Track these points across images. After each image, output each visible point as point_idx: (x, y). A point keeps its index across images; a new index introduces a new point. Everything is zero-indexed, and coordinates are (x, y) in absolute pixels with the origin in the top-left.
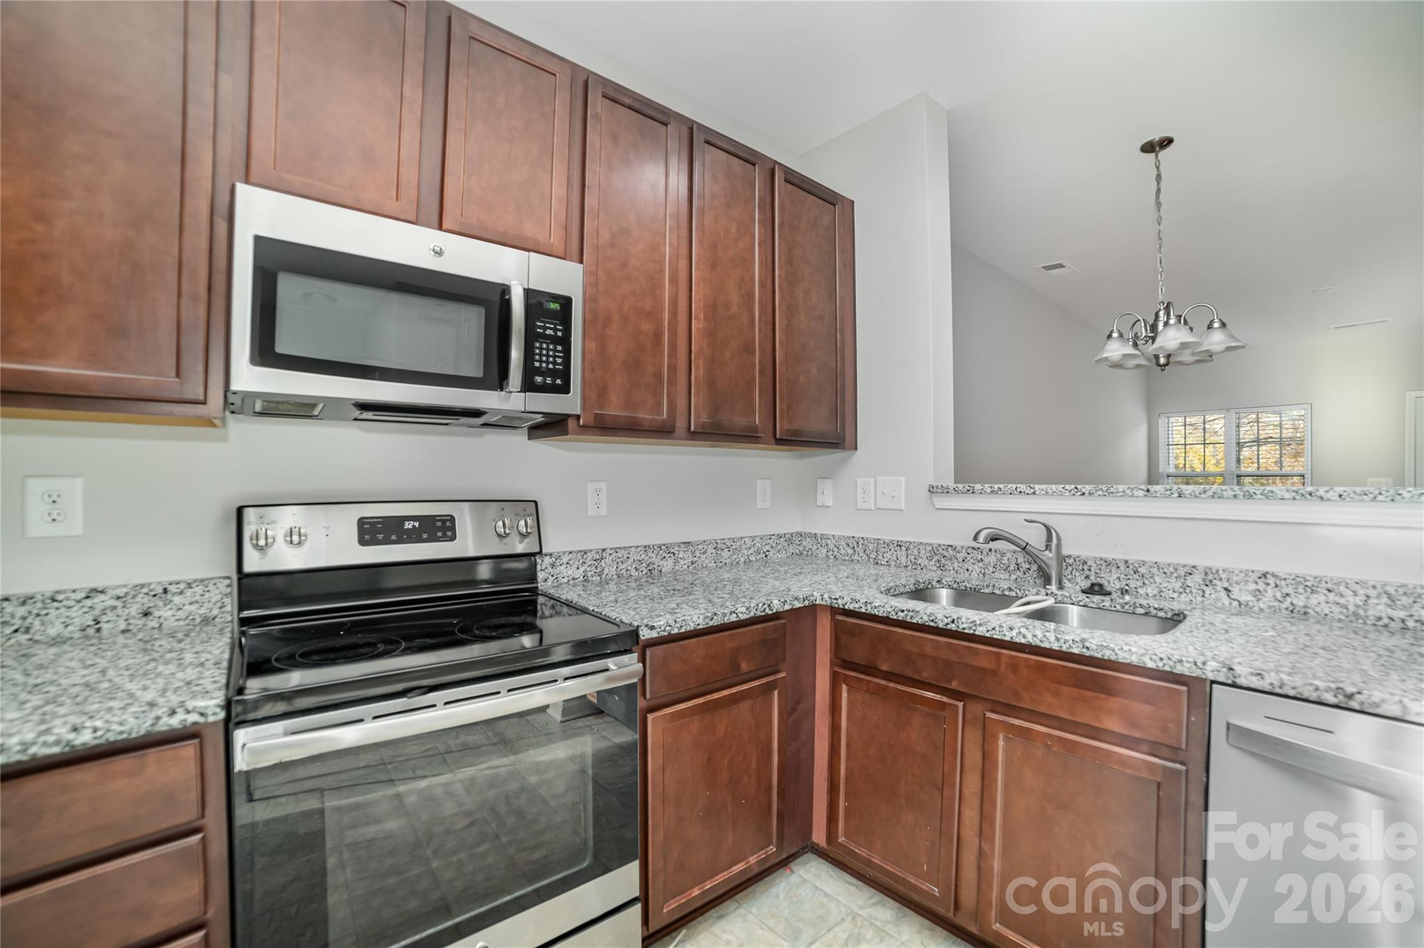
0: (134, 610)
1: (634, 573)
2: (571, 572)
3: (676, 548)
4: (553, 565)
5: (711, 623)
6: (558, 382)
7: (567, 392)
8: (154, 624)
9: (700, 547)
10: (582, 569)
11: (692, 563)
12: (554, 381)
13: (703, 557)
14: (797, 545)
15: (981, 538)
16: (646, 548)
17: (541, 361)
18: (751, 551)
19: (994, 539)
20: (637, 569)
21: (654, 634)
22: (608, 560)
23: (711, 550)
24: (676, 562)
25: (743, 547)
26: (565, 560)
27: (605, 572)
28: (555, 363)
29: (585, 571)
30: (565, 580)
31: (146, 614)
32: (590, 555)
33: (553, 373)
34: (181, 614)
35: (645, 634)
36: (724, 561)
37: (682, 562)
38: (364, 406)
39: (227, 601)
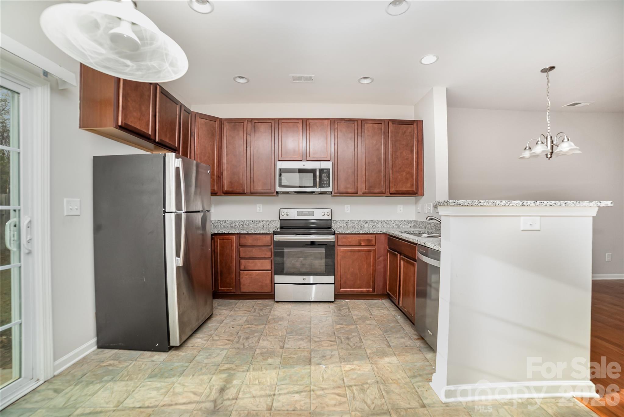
0: (267, 224)
1: (356, 226)
2: (340, 225)
3: (369, 222)
4: (336, 223)
5: (352, 233)
6: (327, 185)
7: (329, 187)
8: (269, 226)
9: (376, 222)
10: (343, 224)
11: (374, 226)
12: (326, 185)
13: (377, 225)
14: (412, 224)
15: (428, 219)
16: (360, 221)
17: (324, 182)
18: (394, 224)
19: (431, 219)
20: (357, 226)
21: (338, 233)
22: (350, 223)
23: (380, 223)
24: (369, 225)
25: (391, 223)
26: (339, 222)
27: (349, 225)
28: (326, 182)
29: (344, 225)
30: (339, 226)
31: (269, 225)
32: (345, 221)
33: (327, 184)
34: (273, 225)
35: (336, 232)
36: (384, 226)
37: (371, 225)
38: (295, 192)
39: (278, 224)
